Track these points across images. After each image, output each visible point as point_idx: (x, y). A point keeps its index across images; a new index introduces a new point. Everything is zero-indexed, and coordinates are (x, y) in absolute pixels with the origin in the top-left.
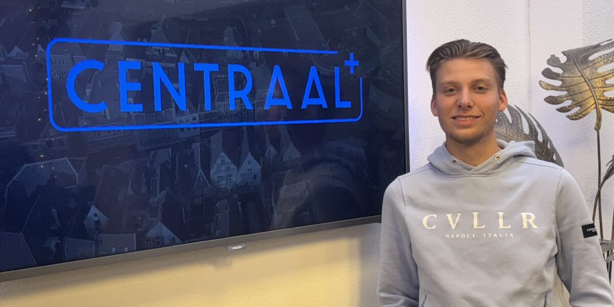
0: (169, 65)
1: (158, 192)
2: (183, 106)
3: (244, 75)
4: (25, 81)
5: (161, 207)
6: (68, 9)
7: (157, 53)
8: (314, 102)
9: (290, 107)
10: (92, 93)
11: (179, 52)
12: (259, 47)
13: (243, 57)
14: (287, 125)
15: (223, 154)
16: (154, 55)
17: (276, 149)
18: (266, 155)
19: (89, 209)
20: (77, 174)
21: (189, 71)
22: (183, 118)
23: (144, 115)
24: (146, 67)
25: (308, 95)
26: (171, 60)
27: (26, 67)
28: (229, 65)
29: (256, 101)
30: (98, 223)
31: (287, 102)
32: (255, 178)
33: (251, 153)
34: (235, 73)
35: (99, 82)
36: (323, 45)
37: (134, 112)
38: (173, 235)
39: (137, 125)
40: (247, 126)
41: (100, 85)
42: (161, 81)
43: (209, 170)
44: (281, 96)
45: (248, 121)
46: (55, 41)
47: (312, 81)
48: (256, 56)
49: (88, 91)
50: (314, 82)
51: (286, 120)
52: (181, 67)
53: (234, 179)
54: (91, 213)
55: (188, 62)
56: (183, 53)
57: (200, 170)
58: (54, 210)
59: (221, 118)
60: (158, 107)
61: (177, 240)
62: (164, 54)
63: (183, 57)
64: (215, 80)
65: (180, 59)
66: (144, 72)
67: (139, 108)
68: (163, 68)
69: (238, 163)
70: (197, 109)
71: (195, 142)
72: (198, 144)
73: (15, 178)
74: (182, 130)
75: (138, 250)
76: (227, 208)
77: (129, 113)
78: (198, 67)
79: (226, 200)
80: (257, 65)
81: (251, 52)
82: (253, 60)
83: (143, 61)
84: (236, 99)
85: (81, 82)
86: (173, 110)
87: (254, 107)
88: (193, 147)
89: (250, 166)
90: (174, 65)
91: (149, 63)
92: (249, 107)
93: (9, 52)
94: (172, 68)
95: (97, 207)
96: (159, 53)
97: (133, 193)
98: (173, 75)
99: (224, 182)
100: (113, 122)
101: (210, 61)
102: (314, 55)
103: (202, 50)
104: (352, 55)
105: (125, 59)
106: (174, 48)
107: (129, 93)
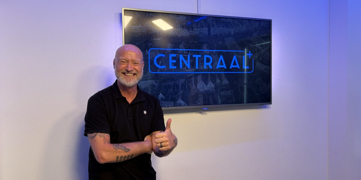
1: (180, 90)
2: (189, 67)
3: (210, 59)
5: (181, 95)
6: (155, 40)
7: (181, 52)
8: (235, 66)
9: (225, 68)
10: (161, 63)
12: (215, 50)
13: (209, 53)
15: (201, 81)
18: (216, 82)
19: (159, 94)
21: (191, 57)
22: (189, 70)
23: (176, 69)
24: (178, 56)
25: (233, 64)
28: (205, 55)
29: (213, 66)
30: (162, 98)
31: (224, 66)
32: (212, 88)
33: (211, 82)
36: (239, 49)
37: (174, 69)
38: (185, 103)
39: (174, 72)
40: (210, 73)
41: (163, 61)
43: (197, 86)
44: (222, 64)
46: (151, 49)
48: (214, 52)
49: (160, 63)
50: (235, 60)
51: (224, 72)
52: (189, 56)
53: (205, 88)
54: (160, 95)
55: (191, 55)
57: (194, 86)
59: (201, 71)
60: (181, 67)
61: (186, 105)
62: (183, 52)
63: (189, 53)
64: (200, 60)
67: (175, 67)
68: (183, 56)
69: (206, 84)
70: (193, 68)
71: (192, 77)
72: (193, 78)
74: (188, 74)
75: (173, 106)
76: (202, 97)
77: (172, 69)
78: (194, 56)
79: (202, 95)
80: (214, 55)
81: (212, 52)
82: (213, 54)
83: (177, 54)
84: (206, 65)
85: (158, 60)
86: (186, 68)
87: (213, 68)
88: (192, 79)
89: (210, 85)
90: (186, 55)
92: (211, 67)
95: (162, 94)
97: (172, 91)
98: (186, 58)
99: (202, 89)
100: (167, 71)
101: (198, 54)
102: (235, 52)
103: (196, 51)
104: (250, 52)
105: (171, 54)
106: (187, 51)
107: (172, 63)
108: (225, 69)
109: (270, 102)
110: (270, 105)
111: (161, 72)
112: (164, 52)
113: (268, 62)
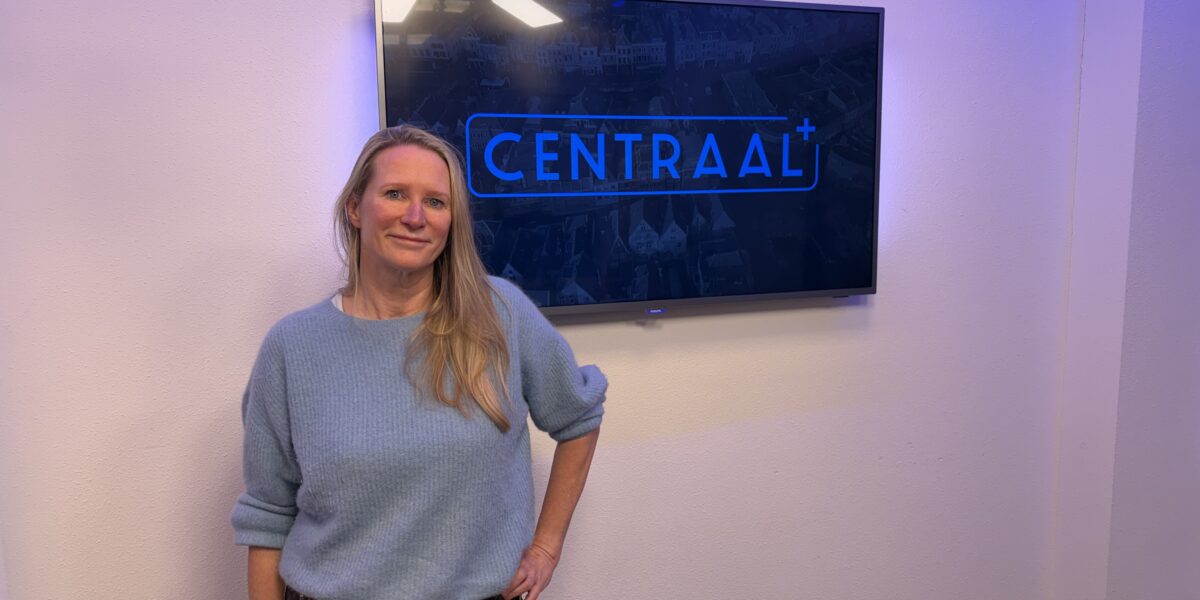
0: (588, 136)
1: (573, 253)
2: (601, 174)
3: (671, 145)
5: (575, 269)
6: (486, 87)
7: (576, 125)
8: (756, 170)
9: (724, 175)
10: (509, 161)
11: (599, 123)
12: (690, 115)
13: (670, 126)
14: (719, 194)
15: (643, 221)
16: (572, 127)
17: (705, 217)
18: (694, 223)
20: (493, 236)
21: (609, 140)
22: (602, 187)
23: (560, 183)
24: (565, 138)
25: (748, 163)
26: (591, 131)
28: (654, 135)
29: (683, 170)
31: (721, 170)
32: (679, 245)
33: (677, 223)
34: (660, 142)
35: (516, 152)
36: (770, 111)
37: (550, 181)
38: (587, 295)
39: (553, 192)
40: (673, 196)
41: (516, 155)
42: (579, 151)
43: (628, 236)
44: (714, 165)
45: (674, 190)
46: (473, 116)
47: (753, 149)
48: (687, 124)
49: (505, 161)
50: (756, 150)
51: (718, 189)
52: (601, 138)
53: (655, 245)
55: (608, 133)
56: (604, 125)
57: (618, 237)
59: (643, 187)
60: (575, 176)
61: (592, 299)
62: (582, 125)
63: (603, 127)
64: (637, 149)
65: (600, 130)
66: (562, 143)
67: (556, 176)
68: (582, 139)
69: (660, 230)
70: (616, 177)
71: (613, 210)
72: (616, 212)
76: (645, 273)
77: (545, 181)
78: (619, 137)
79: (645, 266)
80: (687, 134)
81: (681, 121)
82: (682, 129)
83: (562, 133)
84: (660, 168)
85: (498, 154)
86: (591, 179)
87: (681, 176)
88: (611, 214)
89: (674, 234)
90: (593, 136)
91: (567, 134)
92: (675, 174)
94: (591, 139)
95: (512, 264)
96: (578, 125)
97: (547, 254)
98: (592, 146)
100: (529, 190)
101: (633, 131)
102: (757, 121)
103: (624, 120)
104: (806, 120)
105: (542, 132)
106: (595, 120)
107: (546, 163)
108: (723, 179)
109: (871, 286)
110: (872, 295)
111: (509, 192)
112: (517, 126)
113: (867, 155)
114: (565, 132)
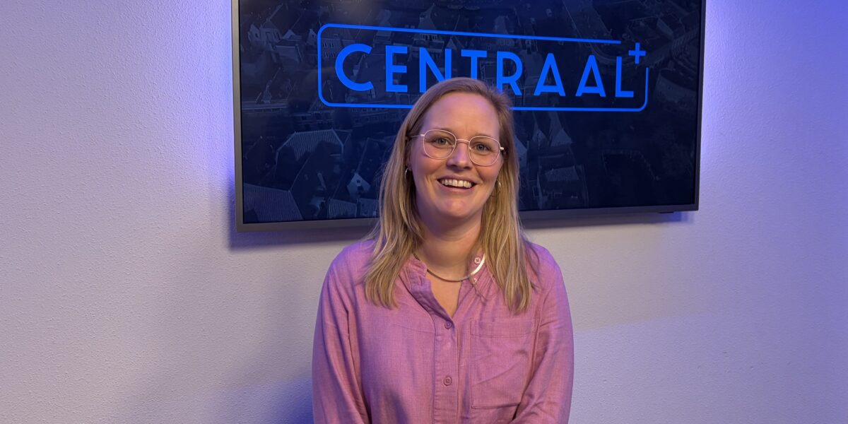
0: (436, 51)
3: (514, 63)
4: (297, 60)
8: (591, 90)
9: (562, 94)
10: (359, 75)
11: (447, 38)
12: (532, 35)
13: (514, 44)
14: (558, 112)
16: (421, 41)
17: (545, 133)
18: (534, 139)
19: (351, 176)
20: (342, 145)
21: (456, 56)
23: (409, 95)
24: (414, 52)
25: (585, 83)
26: (439, 46)
27: (298, 48)
28: (498, 52)
29: (525, 88)
30: (360, 188)
31: (559, 89)
34: (504, 60)
35: (366, 64)
36: (605, 35)
37: (399, 93)
39: (402, 104)
40: (515, 112)
41: (367, 67)
42: (427, 65)
44: (553, 83)
45: (516, 106)
46: (326, 26)
47: (589, 70)
48: (528, 43)
49: (356, 72)
50: (592, 70)
51: (556, 106)
52: (448, 53)
54: (354, 180)
55: (455, 48)
58: (320, 174)
60: (423, 89)
62: (431, 40)
63: (451, 43)
64: (482, 66)
65: (448, 46)
66: (410, 56)
67: (404, 89)
68: (430, 53)
73: (285, 144)
77: (394, 93)
78: (465, 53)
80: (529, 52)
81: (523, 41)
82: (524, 48)
83: (411, 46)
84: (504, 84)
85: (349, 64)
87: (523, 94)
90: (440, 51)
91: (416, 48)
93: (283, 35)
94: (439, 54)
95: (359, 174)
96: (427, 39)
98: (440, 61)
100: (378, 101)
101: (478, 48)
102: (593, 44)
103: (470, 37)
104: (638, 45)
105: (392, 44)
106: (442, 35)
107: (395, 75)
108: (562, 97)
109: (693, 203)
110: (690, 212)
111: (358, 102)
112: (367, 38)
113: (692, 79)
114: (415, 45)
